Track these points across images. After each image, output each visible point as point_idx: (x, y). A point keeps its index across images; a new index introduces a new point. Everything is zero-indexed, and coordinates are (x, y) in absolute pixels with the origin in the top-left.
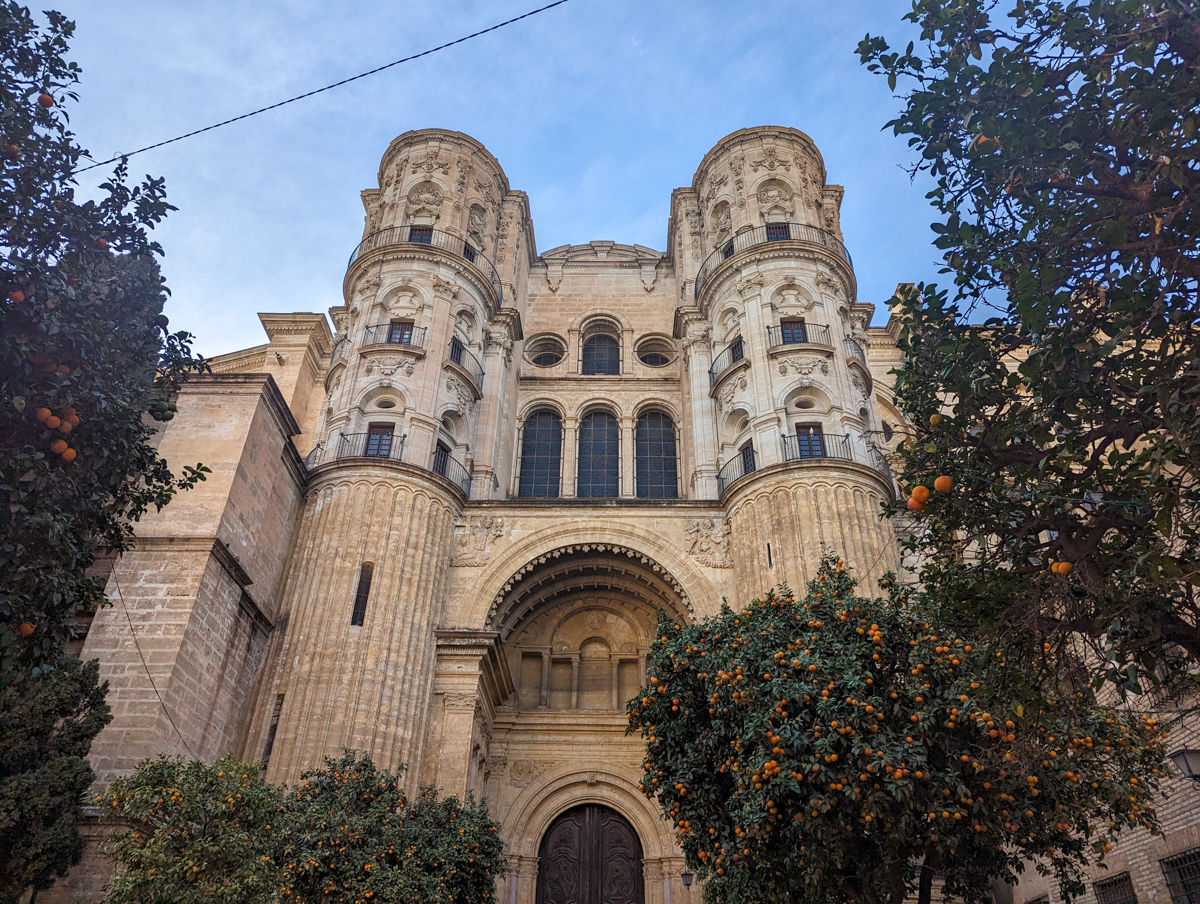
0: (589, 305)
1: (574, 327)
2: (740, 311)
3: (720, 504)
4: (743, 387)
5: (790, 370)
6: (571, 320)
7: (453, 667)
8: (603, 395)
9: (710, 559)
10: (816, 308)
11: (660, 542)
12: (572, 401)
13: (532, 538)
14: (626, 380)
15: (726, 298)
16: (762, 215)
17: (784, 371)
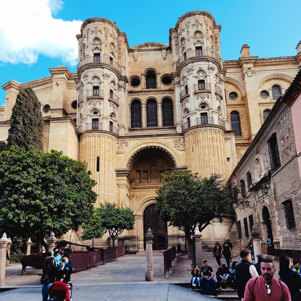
0: (147, 65)
1: (143, 73)
2: (187, 78)
3: (182, 134)
4: (188, 102)
5: (200, 98)
6: (142, 70)
7: (120, 178)
8: (152, 96)
9: (180, 149)
10: (208, 77)
11: (167, 145)
12: (144, 98)
13: (136, 145)
14: (159, 91)
15: (184, 73)
16: (194, 44)
17: (198, 99)
